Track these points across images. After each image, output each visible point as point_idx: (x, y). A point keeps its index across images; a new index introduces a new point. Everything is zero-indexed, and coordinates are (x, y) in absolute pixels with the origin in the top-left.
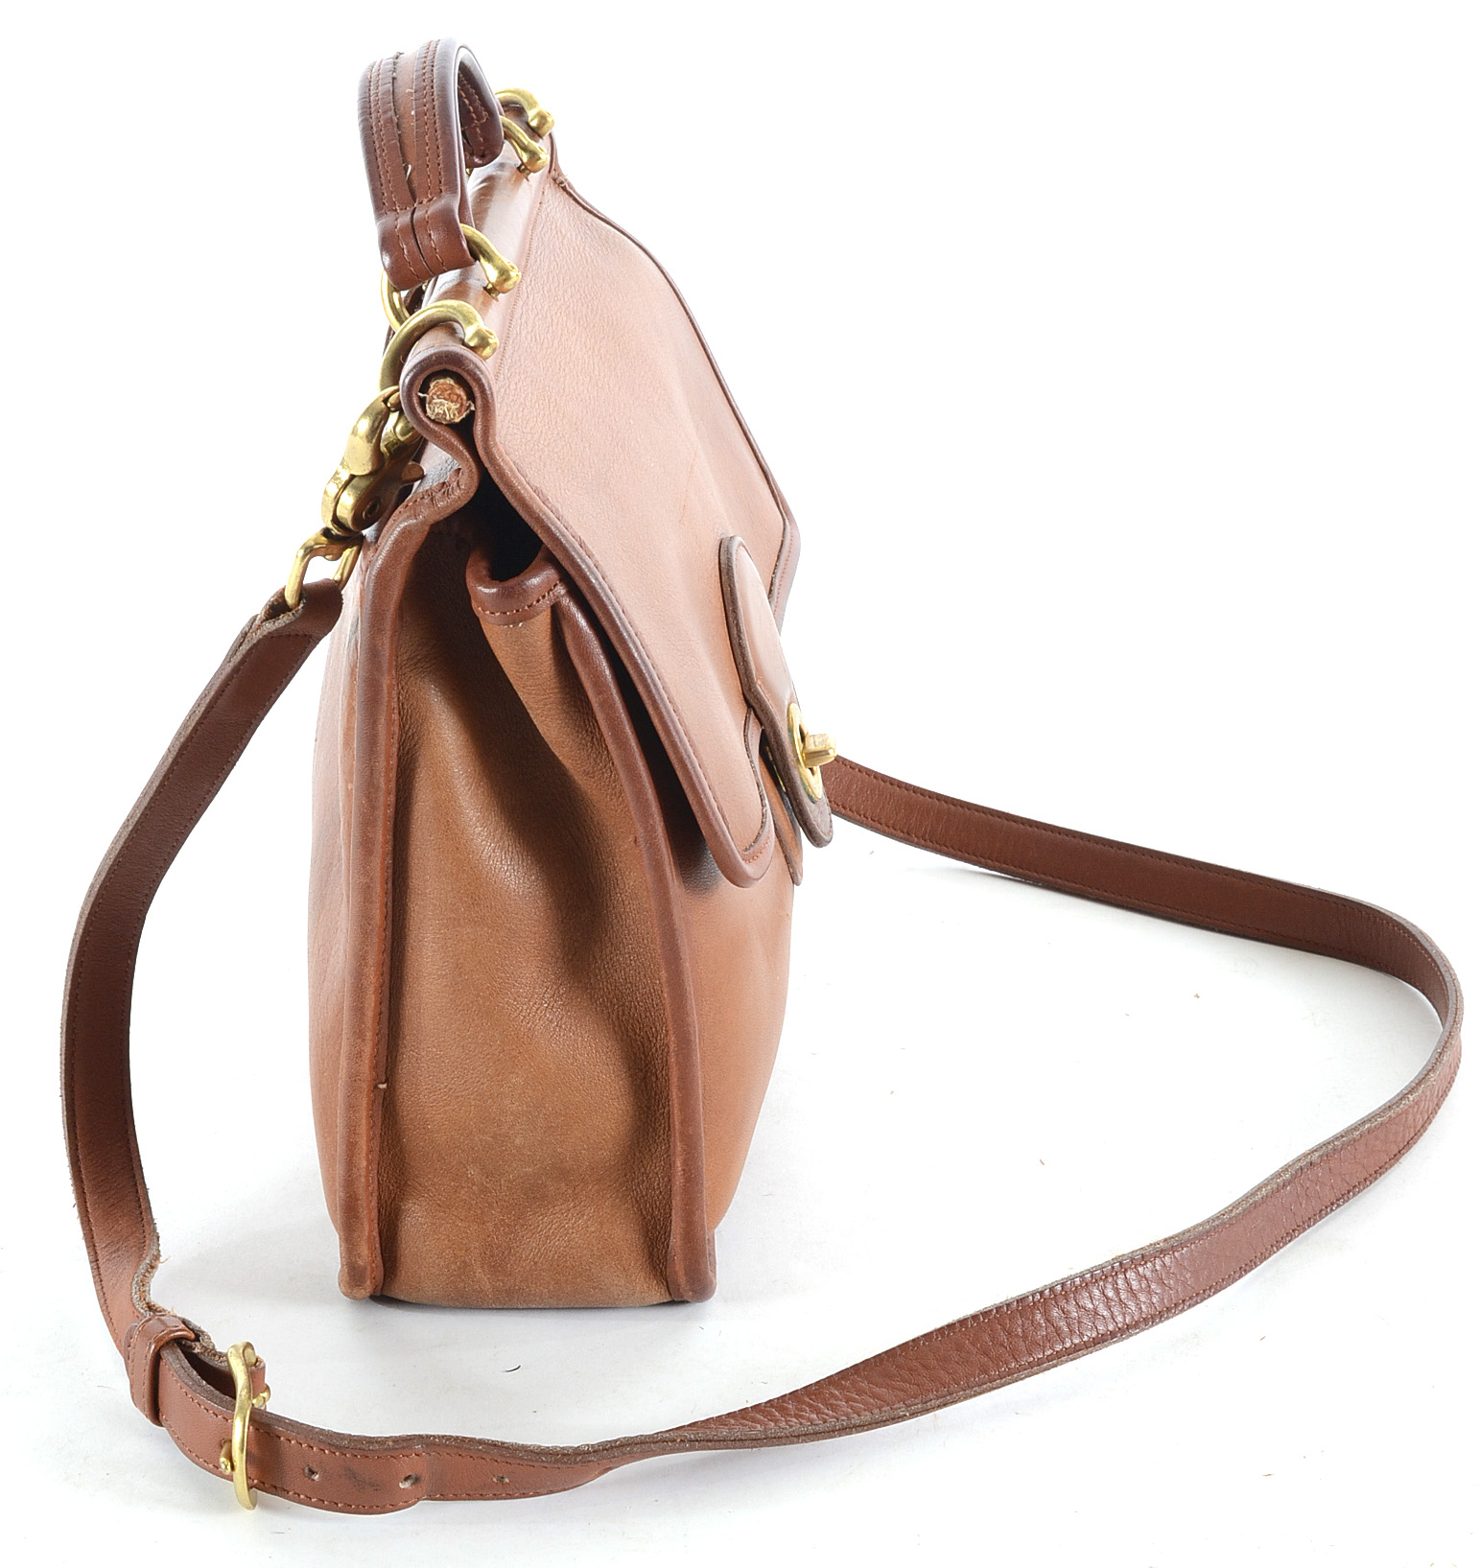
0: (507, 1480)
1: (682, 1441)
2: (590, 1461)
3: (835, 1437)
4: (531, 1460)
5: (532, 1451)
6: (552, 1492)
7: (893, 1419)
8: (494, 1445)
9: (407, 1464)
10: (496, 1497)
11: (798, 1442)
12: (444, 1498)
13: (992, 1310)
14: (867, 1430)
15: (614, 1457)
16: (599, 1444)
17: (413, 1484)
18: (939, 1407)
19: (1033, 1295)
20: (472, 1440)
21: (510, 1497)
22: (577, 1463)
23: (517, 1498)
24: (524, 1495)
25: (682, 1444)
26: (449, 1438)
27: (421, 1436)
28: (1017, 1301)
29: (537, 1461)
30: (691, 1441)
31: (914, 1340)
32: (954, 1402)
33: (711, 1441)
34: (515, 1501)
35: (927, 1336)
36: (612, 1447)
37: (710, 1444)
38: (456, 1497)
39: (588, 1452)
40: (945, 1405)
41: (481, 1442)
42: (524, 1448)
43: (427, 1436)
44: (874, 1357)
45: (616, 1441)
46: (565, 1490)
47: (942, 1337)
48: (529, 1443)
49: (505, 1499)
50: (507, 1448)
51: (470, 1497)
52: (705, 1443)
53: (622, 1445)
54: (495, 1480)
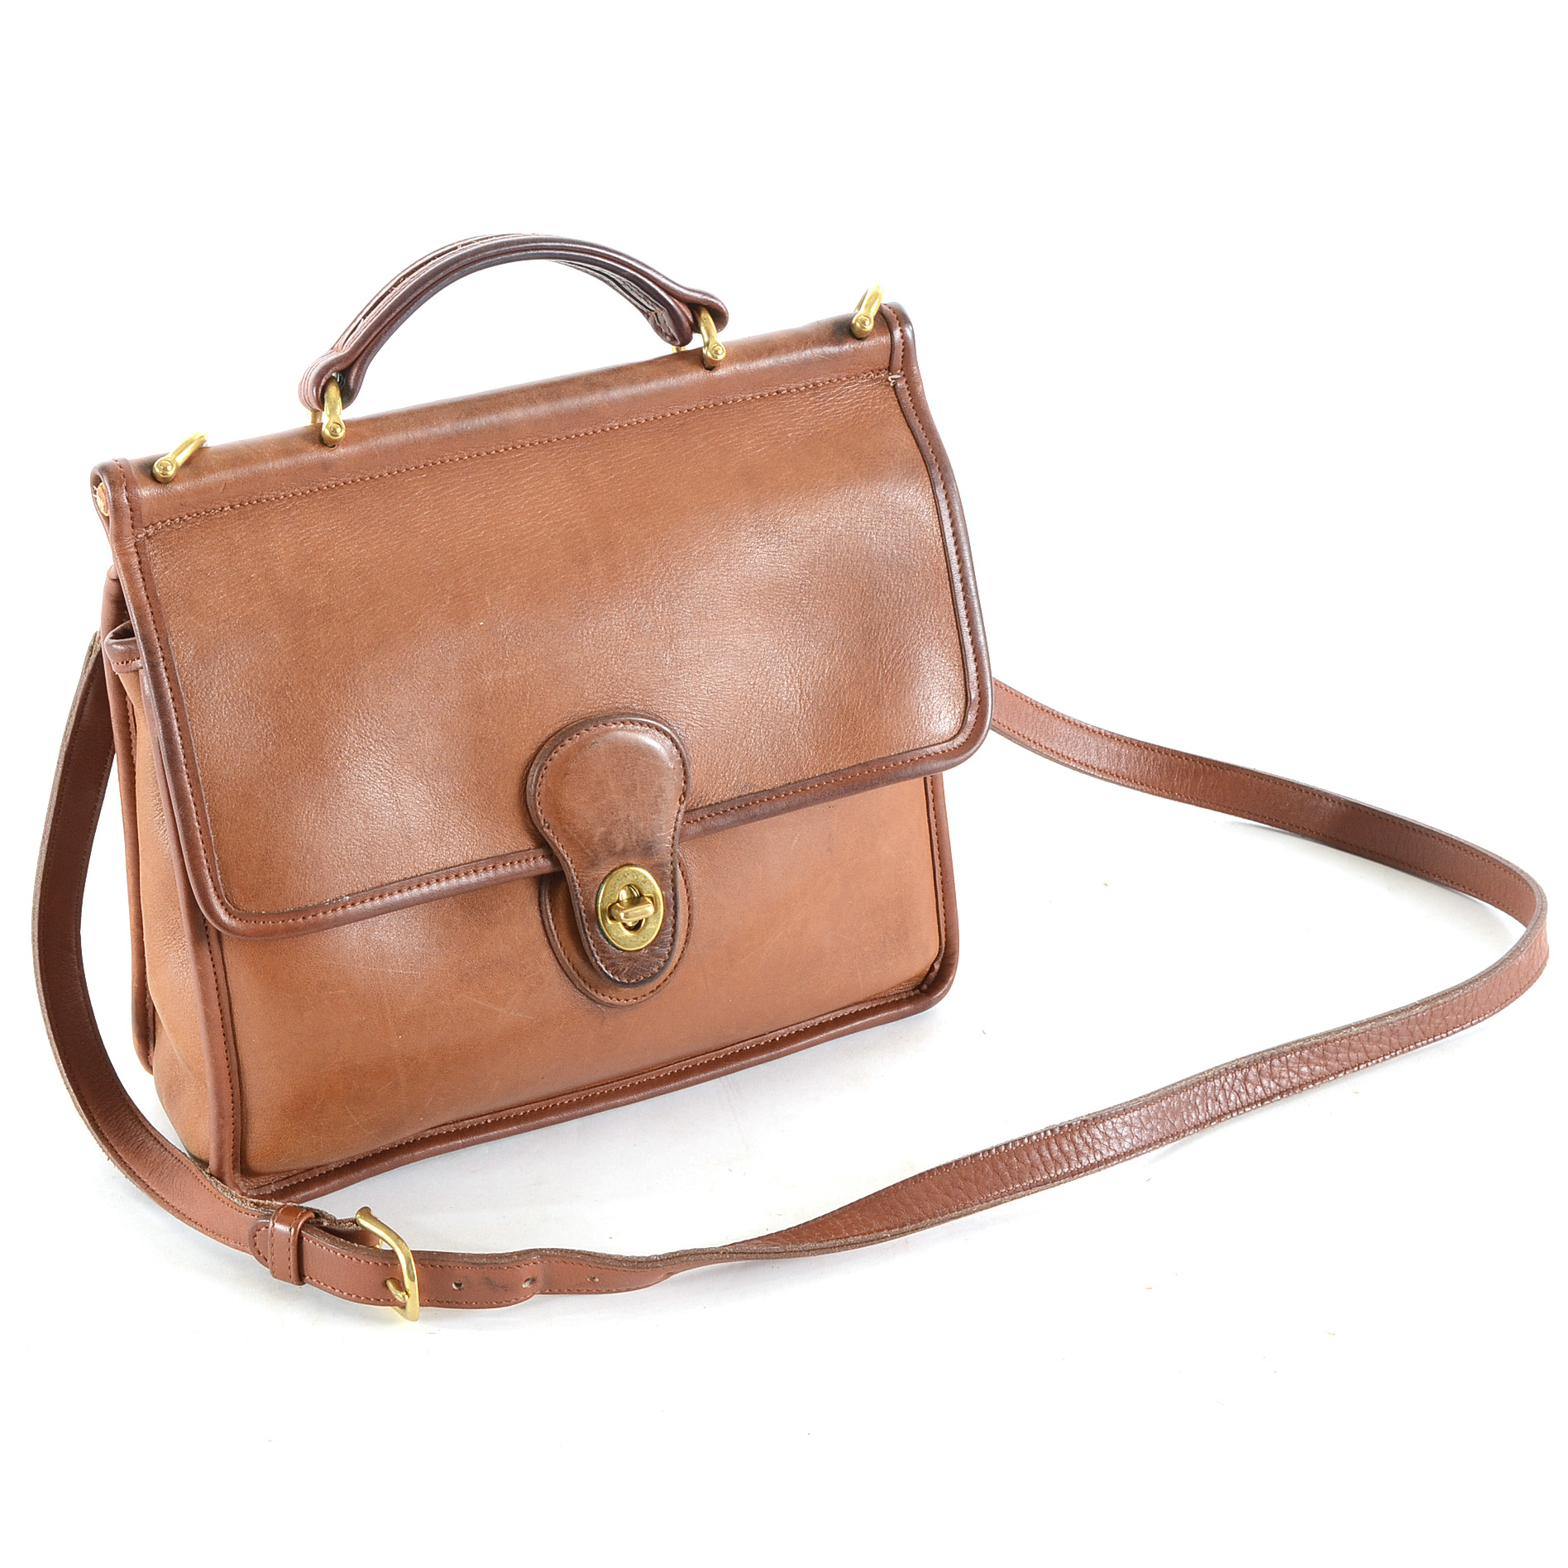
0: (597, 1280)
1: (724, 1253)
2: (658, 1267)
3: (836, 1252)
4: (616, 1266)
5: (616, 1259)
6: (629, 1290)
7: (878, 1239)
8: (589, 1254)
9: (527, 1271)
10: (589, 1292)
11: (808, 1255)
12: (551, 1292)
13: (952, 1163)
14: (860, 1247)
15: (675, 1264)
16: (664, 1255)
17: (531, 1283)
18: (913, 1231)
19: (983, 1152)
20: (572, 1251)
21: (599, 1292)
22: (648, 1268)
23: (604, 1293)
24: (609, 1292)
25: (724, 1256)
26: (556, 1250)
27: (535, 1250)
28: (971, 1157)
29: (619, 1266)
30: (730, 1253)
31: (894, 1185)
32: (924, 1228)
33: (745, 1253)
34: (603, 1295)
35: (904, 1182)
36: (673, 1257)
37: (745, 1255)
38: (560, 1292)
39: (657, 1261)
40: (917, 1229)
41: (579, 1252)
42: (610, 1257)
43: (540, 1249)
44: (865, 1198)
45: (676, 1253)
46: (638, 1288)
47: (916, 1182)
48: (614, 1254)
49: (595, 1293)
50: (599, 1257)
51: (570, 1292)
52: (741, 1255)
53: (681, 1256)
54: (588, 1280)
